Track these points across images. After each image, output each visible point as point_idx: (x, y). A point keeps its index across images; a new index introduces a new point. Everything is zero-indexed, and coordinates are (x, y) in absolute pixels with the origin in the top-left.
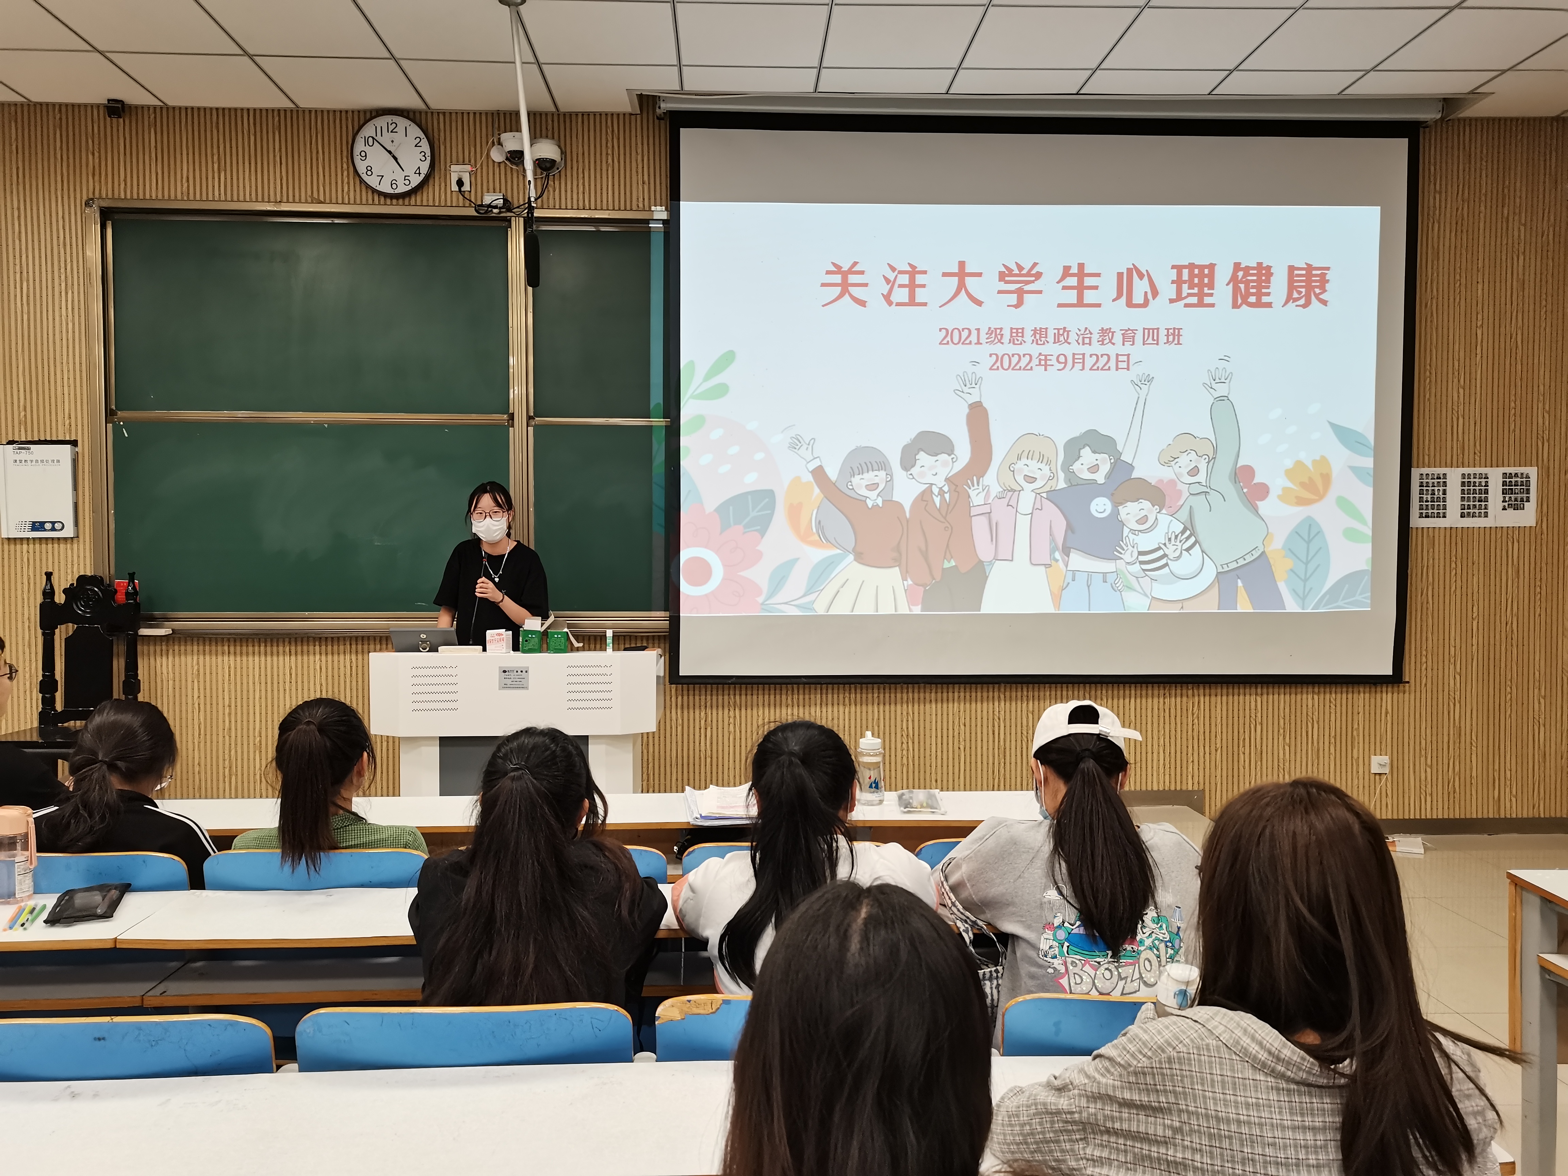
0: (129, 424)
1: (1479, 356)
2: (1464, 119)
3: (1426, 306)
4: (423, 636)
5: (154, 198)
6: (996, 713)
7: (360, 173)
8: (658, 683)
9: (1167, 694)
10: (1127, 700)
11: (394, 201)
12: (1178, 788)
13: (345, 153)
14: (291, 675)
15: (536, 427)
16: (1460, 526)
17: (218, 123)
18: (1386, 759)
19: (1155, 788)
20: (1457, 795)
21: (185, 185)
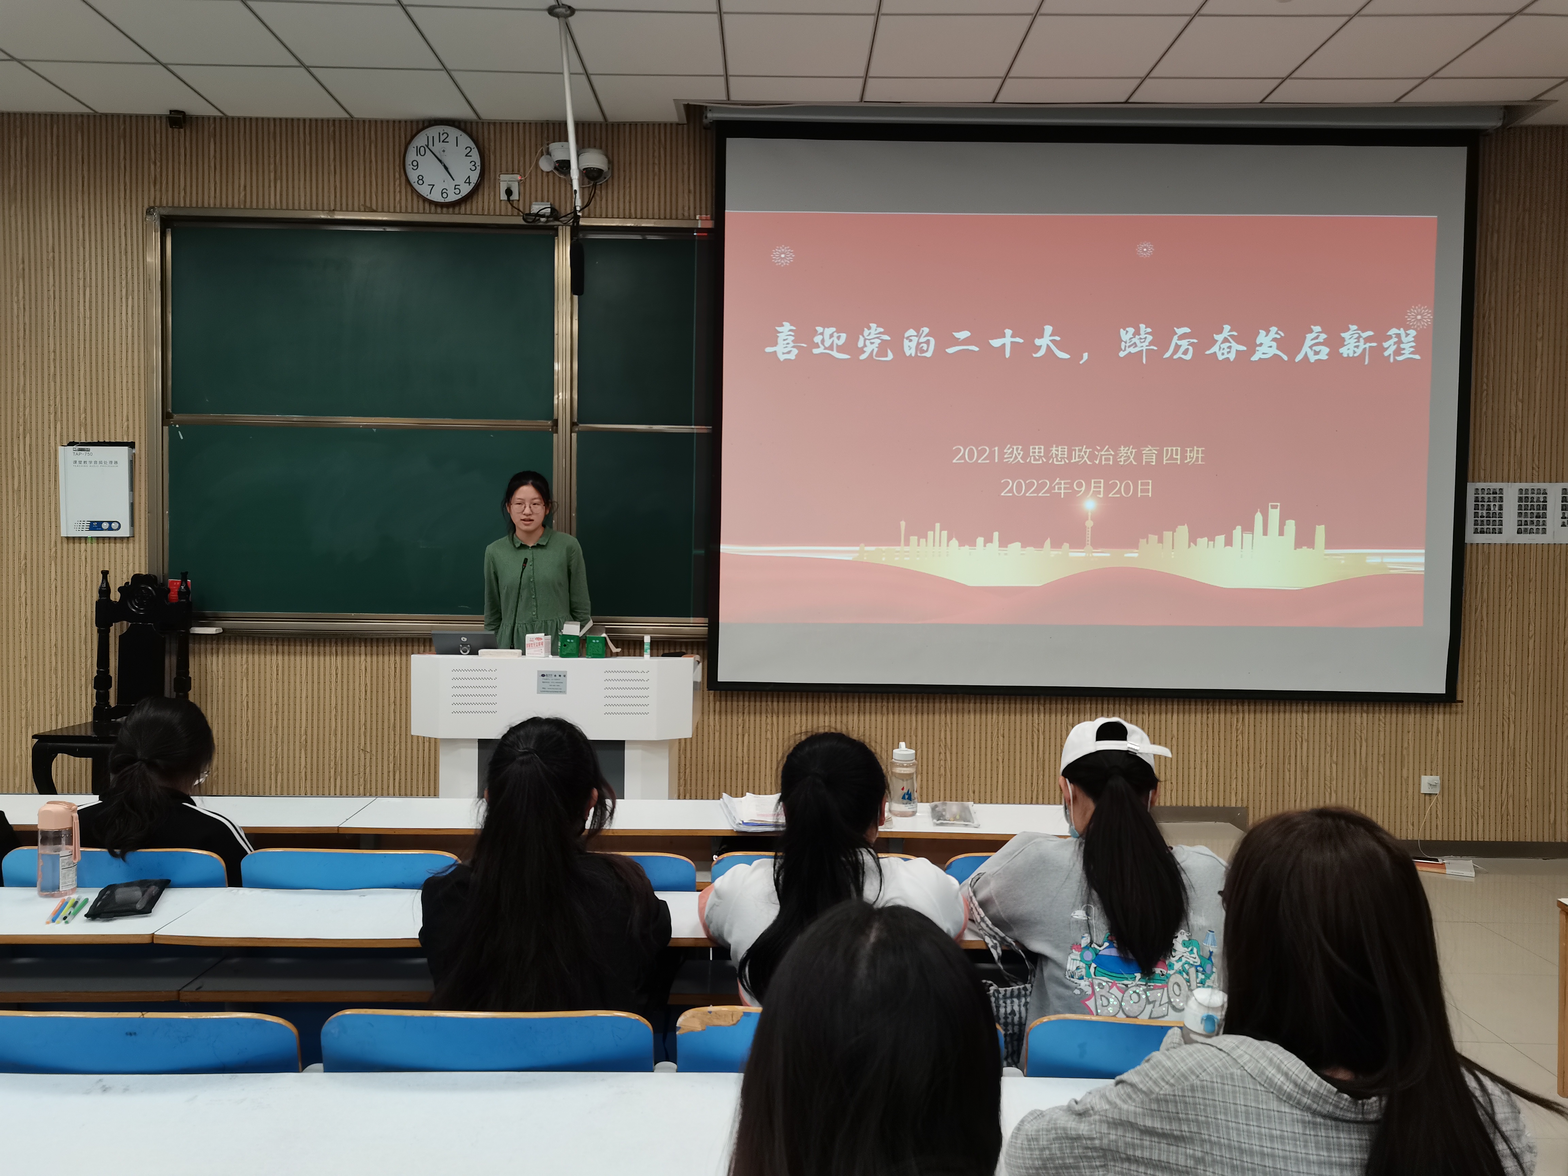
0: (184, 426)
1: (1538, 370)
2: (1527, 128)
3: (1484, 317)
4: (464, 639)
5: (212, 206)
6: (1036, 725)
7: (412, 182)
8: (695, 689)
9: (1211, 709)
10: (1169, 715)
11: (445, 210)
12: (1221, 805)
13: (397, 162)
14: (337, 674)
15: (579, 434)
16: (1516, 542)
17: (275, 133)
18: (1436, 779)
19: (1198, 804)
20: (1510, 818)
21: (242, 194)
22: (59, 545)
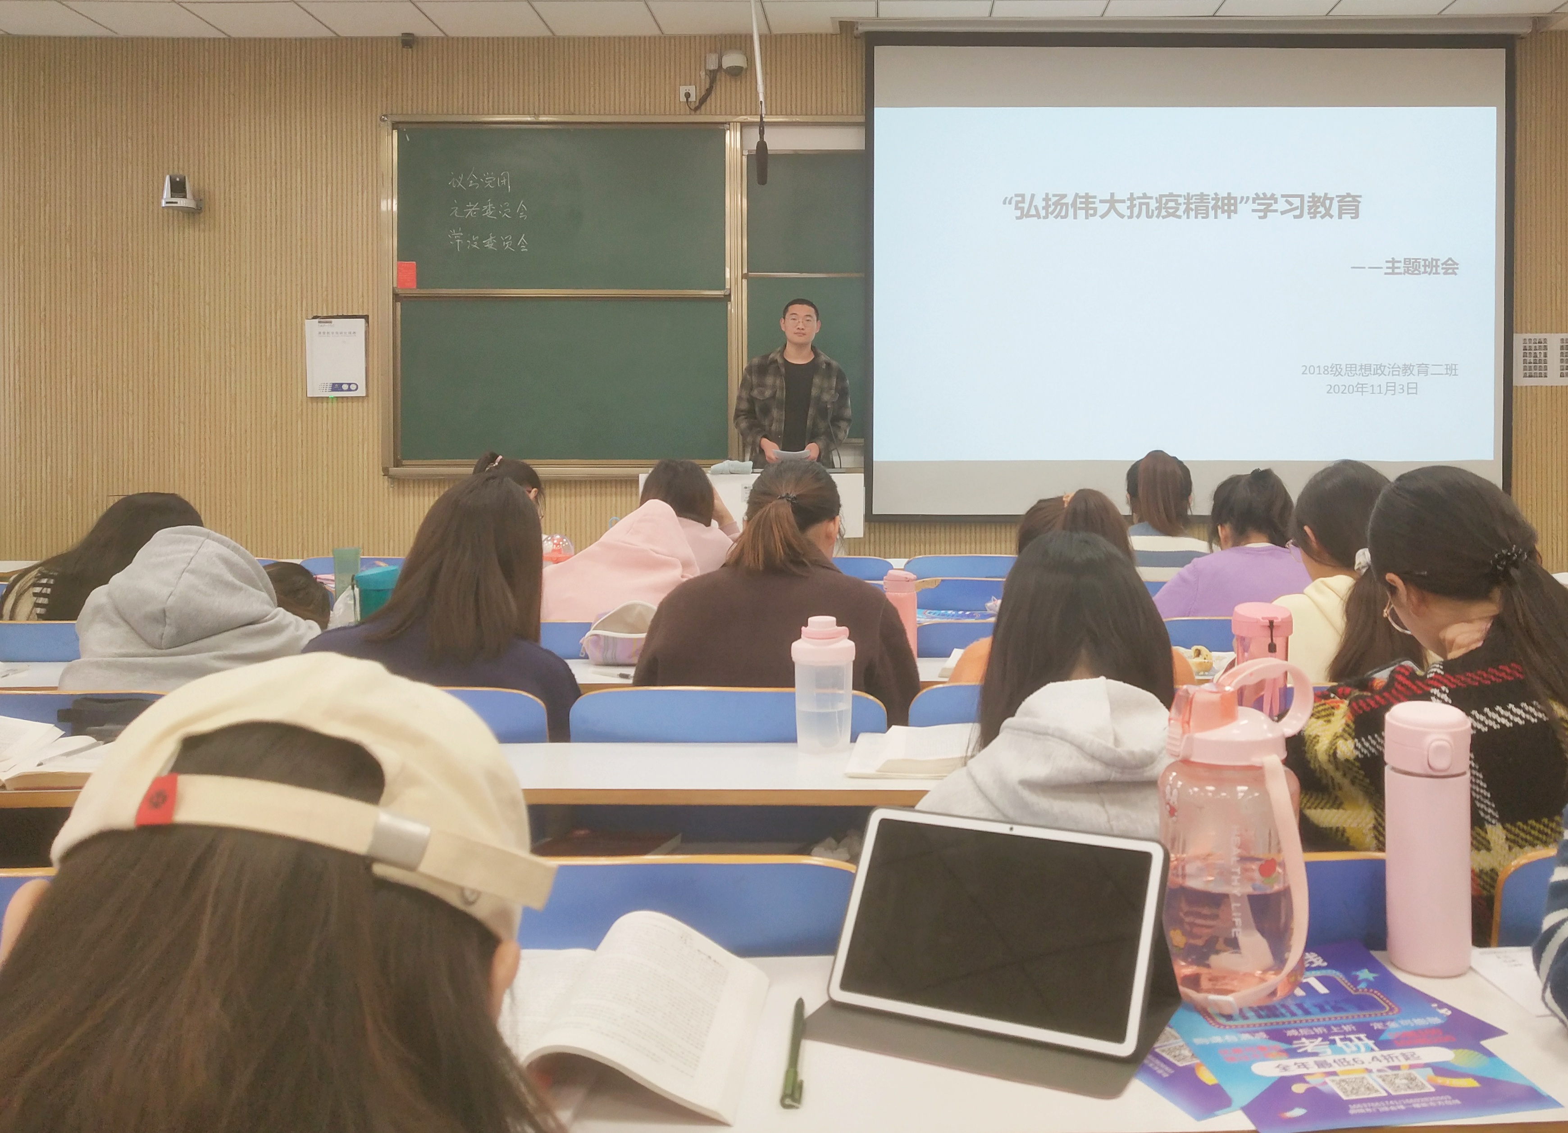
2: (1555, 33)
16: (1559, 384)
21: (461, 102)
22: (304, 404)
